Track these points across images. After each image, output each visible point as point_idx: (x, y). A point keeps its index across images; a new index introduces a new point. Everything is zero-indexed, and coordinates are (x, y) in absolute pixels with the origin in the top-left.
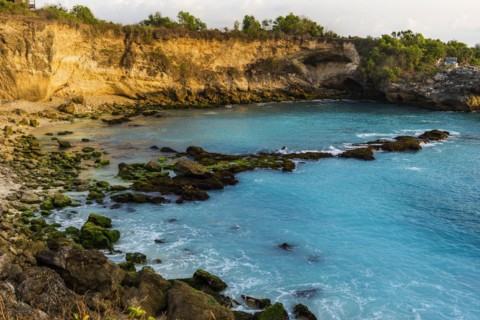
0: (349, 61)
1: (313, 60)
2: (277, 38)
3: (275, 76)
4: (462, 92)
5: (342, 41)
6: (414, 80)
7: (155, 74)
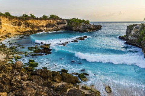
0: (65, 24)
1: (58, 24)
2: (51, 19)
3: (52, 27)
4: (86, 29)
5: (64, 20)
6: (78, 27)
7: (27, 27)
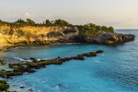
0: (76, 32)
1: (66, 32)
2: (56, 26)
3: (55, 37)
4: (106, 39)
5: (74, 26)
6: (94, 36)
7: (20, 37)
